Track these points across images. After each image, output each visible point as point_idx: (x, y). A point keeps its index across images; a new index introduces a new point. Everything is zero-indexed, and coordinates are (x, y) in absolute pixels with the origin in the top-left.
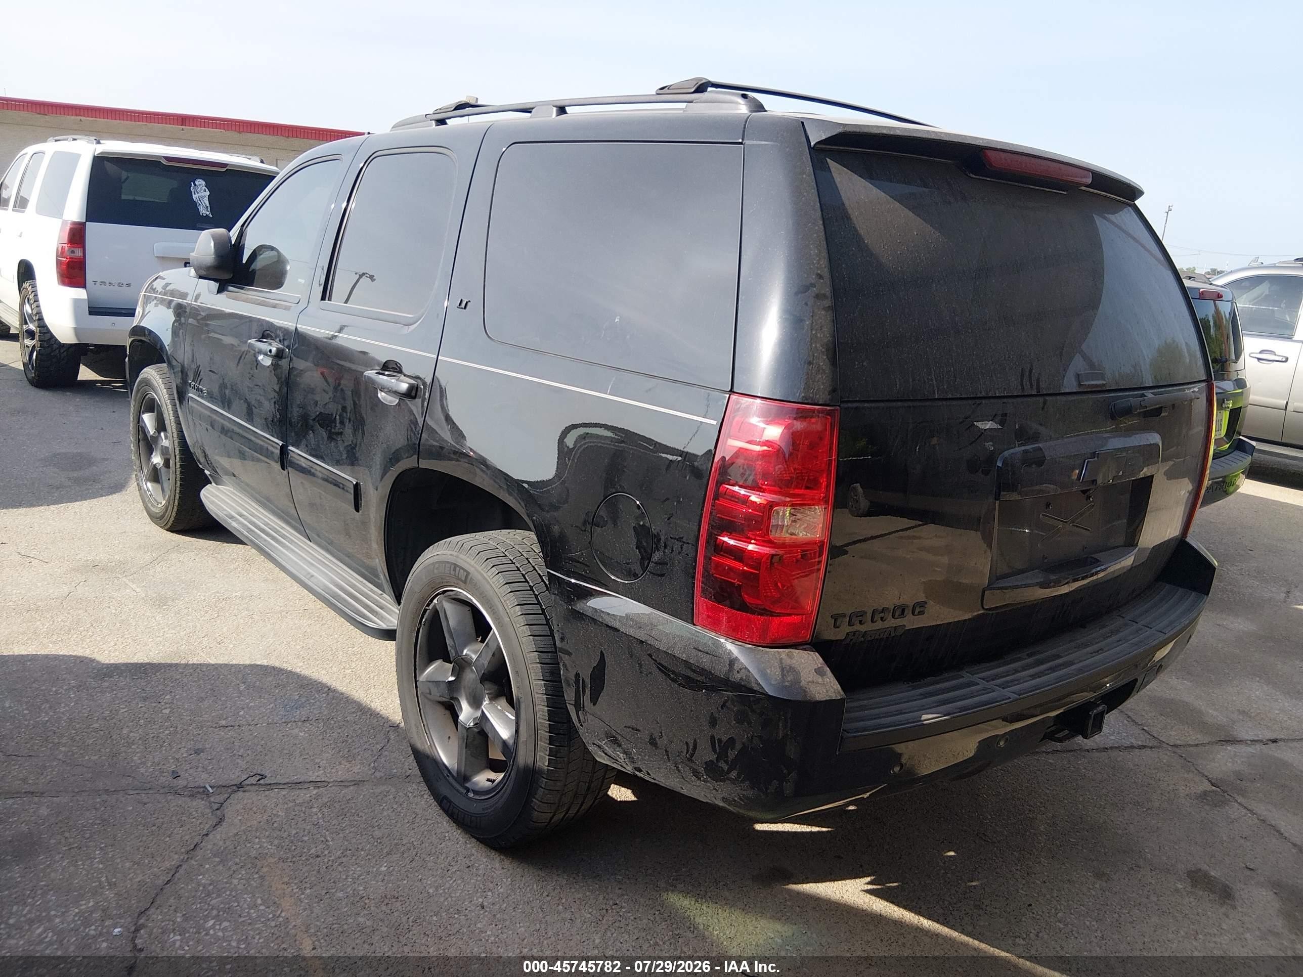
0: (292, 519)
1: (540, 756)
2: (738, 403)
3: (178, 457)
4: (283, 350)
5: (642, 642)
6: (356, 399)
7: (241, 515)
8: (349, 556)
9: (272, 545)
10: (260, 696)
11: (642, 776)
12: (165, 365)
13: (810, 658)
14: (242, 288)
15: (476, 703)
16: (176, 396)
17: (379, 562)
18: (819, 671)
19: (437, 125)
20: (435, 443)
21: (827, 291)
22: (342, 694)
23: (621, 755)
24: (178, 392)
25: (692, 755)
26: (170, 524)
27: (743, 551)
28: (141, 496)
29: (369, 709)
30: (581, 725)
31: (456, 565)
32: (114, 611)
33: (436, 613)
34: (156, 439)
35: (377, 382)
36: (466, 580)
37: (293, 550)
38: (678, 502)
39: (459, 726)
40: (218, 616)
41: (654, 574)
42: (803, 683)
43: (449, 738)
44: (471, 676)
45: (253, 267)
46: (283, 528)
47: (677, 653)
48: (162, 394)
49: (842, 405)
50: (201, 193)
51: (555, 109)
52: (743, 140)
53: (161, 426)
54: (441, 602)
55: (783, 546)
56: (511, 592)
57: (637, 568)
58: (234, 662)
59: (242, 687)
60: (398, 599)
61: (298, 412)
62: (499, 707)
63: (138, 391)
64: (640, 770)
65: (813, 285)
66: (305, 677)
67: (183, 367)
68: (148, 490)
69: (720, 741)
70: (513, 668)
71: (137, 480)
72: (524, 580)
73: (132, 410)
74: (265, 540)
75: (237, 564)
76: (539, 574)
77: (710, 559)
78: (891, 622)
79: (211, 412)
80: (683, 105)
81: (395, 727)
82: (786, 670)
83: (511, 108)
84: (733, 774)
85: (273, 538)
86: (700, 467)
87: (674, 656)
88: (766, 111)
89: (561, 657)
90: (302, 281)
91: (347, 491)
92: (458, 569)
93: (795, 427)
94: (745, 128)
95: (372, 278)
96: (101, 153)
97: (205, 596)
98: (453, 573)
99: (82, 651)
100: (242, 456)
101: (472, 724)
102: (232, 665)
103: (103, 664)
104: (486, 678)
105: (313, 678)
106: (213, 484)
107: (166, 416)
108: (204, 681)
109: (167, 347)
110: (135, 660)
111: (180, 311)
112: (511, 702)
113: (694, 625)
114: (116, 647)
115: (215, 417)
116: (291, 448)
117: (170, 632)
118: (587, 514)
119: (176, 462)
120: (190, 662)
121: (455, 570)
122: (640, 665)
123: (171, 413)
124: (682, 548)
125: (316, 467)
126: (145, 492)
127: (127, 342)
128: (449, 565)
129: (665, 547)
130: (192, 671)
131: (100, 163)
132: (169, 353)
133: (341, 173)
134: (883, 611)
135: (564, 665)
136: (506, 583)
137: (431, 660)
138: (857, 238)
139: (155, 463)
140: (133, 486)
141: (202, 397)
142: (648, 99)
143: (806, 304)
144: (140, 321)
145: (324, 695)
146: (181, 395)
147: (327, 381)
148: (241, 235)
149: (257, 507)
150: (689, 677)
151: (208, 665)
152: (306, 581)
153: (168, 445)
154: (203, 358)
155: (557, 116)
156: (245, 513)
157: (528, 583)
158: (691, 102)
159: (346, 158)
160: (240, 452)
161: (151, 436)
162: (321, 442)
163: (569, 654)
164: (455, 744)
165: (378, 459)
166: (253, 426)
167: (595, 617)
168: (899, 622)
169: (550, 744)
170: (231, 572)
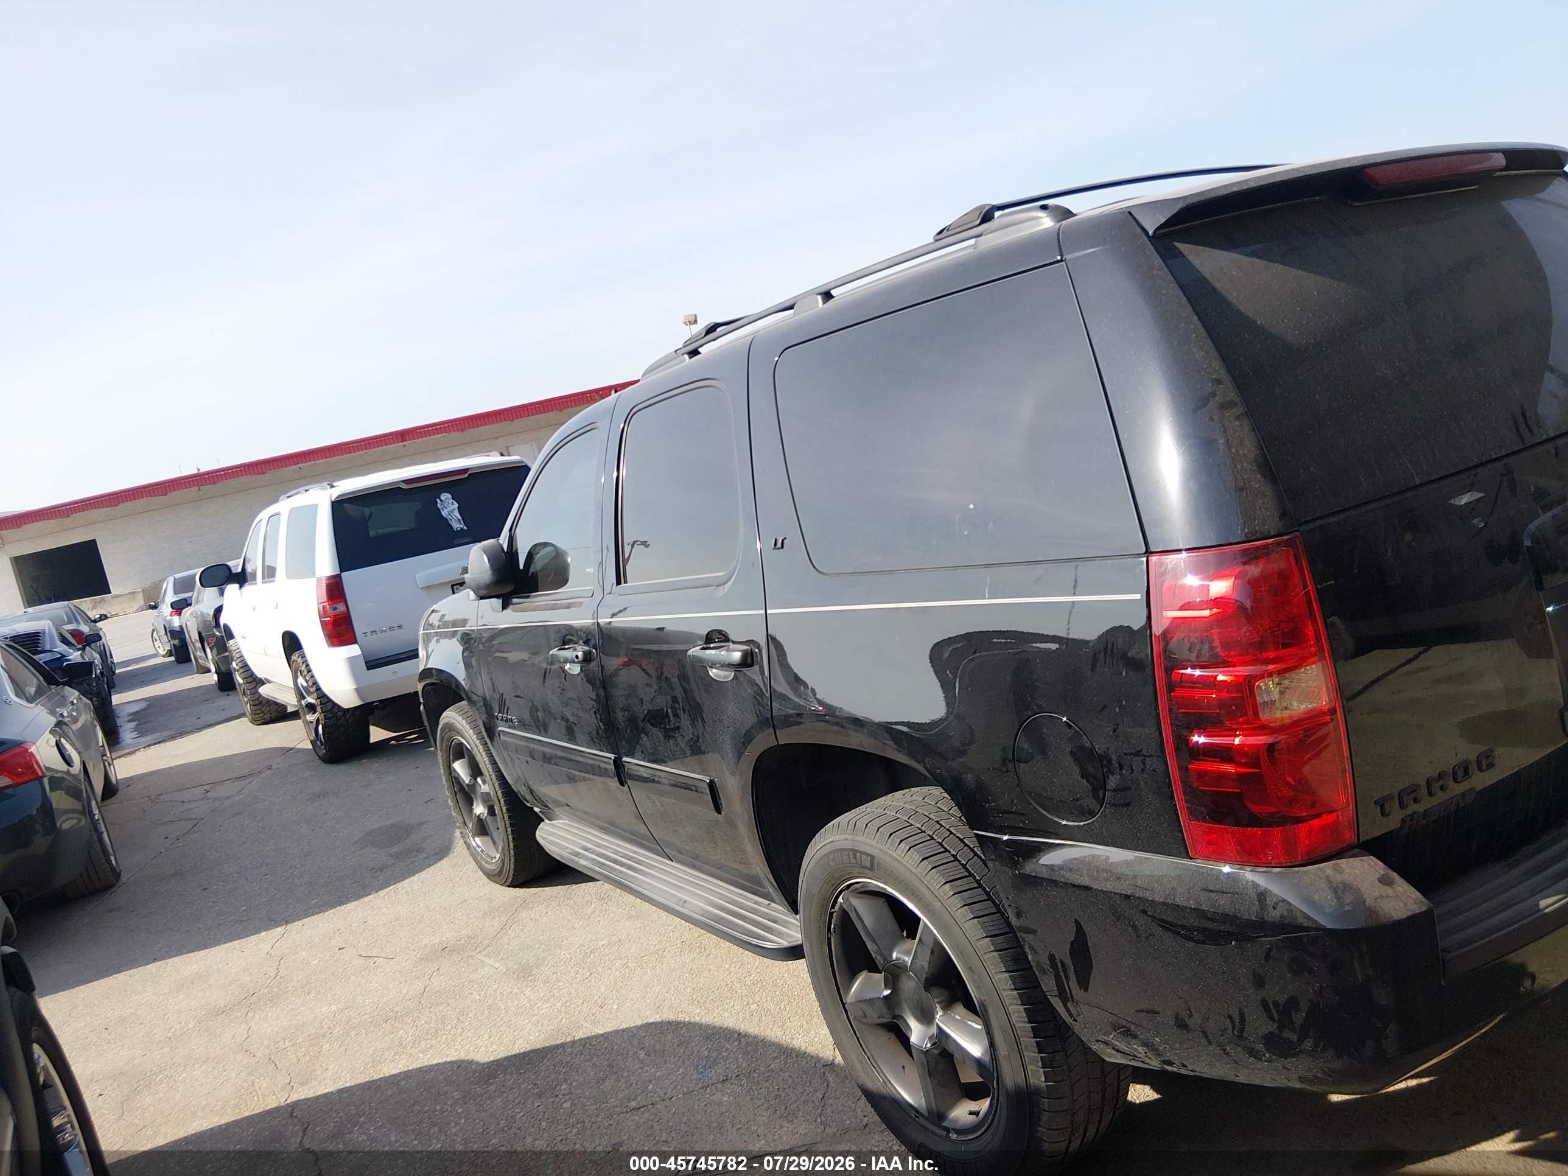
0: (646, 840)
1: (1031, 1070)
2: (1162, 564)
3: (502, 801)
4: (590, 652)
5: (1127, 897)
6: (685, 685)
7: (586, 849)
8: (720, 867)
9: (629, 876)
10: (666, 1061)
11: (1176, 1070)
12: (464, 703)
13: (1366, 865)
14: (528, 597)
15: (926, 1017)
16: (484, 733)
17: (760, 867)
18: (1384, 881)
19: (690, 358)
20: (791, 712)
21: (1232, 395)
22: (755, 1037)
23: (1140, 1049)
24: (486, 730)
25: (1242, 1031)
26: (510, 879)
27: (1230, 748)
28: (472, 854)
29: (792, 1049)
30: (1075, 1020)
31: (855, 851)
32: (478, 997)
33: (844, 914)
34: (473, 787)
35: (705, 660)
36: (872, 866)
37: (654, 876)
38: (1121, 707)
39: (913, 1051)
40: (591, 974)
41: (1116, 805)
42: (1369, 902)
43: (903, 1067)
44: (910, 985)
45: (532, 570)
46: (635, 852)
47: (1180, 901)
48: (470, 737)
49: (1301, 529)
50: (449, 507)
51: (819, 298)
52: (1062, 255)
53: (476, 771)
54: (848, 899)
55: (1282, 729)
56: (933, 868)
57: (1090, 802)
58: (624, 1026)
59: (642, 1054)
60: (794, 907)
61: (623, 716)
62: (957, 1017)
63: (442, 739)
64: (1171, 1063)
65: (1214, 395)
66: (708, 1026)
67: (485, 699)
68: (478, 846)
69: (1276, 1004)
70: (965, 963)
71: (463, 837)
72: (943, 850)
73: (440, 761)
74: (621, 872)
75: (593, 906)
76: (958, 837)
77: (1187, 769)
78: (1455, 789)
79: (527, 741)
80: (972, 241)
81: (830, 1065)
82: (1341, 890)
83: (774, 310)
84: (1308, 1044)
85: (629, 867)
86: (1138, 657)
87: (1178, 906)
88: (1075, 215)
89: (1023, 938)
90: (591, 570)
91: (702, 793)
92: (858, 855)
93: (1250, 573)
94: (1059, 242)
95: (644, 543)
96: (339, 496)
97: (570, 954)
98: (854, 861)
99: (456, 1054)
100: (572, 779)
101: (929, 1045)
102: (623, 1031)
103: (484, 1064)
104: (931, 983)
105: (717, 1024)
106: (546, 821)
107: (478, 758)
108: (598, 1057)
109: (463, 683)
110: (516, 1050)
111: (467, 640)
112: (970, 1006)
113: (1191, 858)
114: (492, 1039)
115: (532, 746)
116: (625, 759)
117: (544, 1007)
118: (1004, 750)
119: (501, 808)
120: (576, 1038)
121: (855, 857)
122: (1135, 928)
123: (484, 754)
124: (1144, 764)
125: (658, 773)
126: (475, 849)
127: (419, 687)
128: (846, 853)
129: (1121, 768)
130: (581, 1048)
131: (339, 507)
132: (467, 688)
133: (600, 442)
134: (1441, 776)
135: (1032, 948)
136: (923, 859)
137: (853, 975)
138: (1248, 323)
139: (478, 814)
140: (459, 845)
141: (514, 728)
142: (926, 250)
143: (1212, 419)
144: (426, 664)
145: (736, 1043)
146: (490, 731)
147: (647, 673)
148: (512, 540)
149: (599, 835)
150: (1206, 929)
151: (597, 1037)
152: (680, 909)
153: (488, 791)
154: (505, 686)
155: (824, 303)
156: (590, 846)
157: (949, 852)
158: (981, 235)
159: (603, 425)
160: (569, 778)
161: (467, 785)
162: (658, 744)
163: (1034, 932)
164: (914, 1074)
165: (728, 746)
166: (578, 745)
167: (1054, 878)
168: (1465, 786)
169: (1039, 1052)
170: (589, 918)
